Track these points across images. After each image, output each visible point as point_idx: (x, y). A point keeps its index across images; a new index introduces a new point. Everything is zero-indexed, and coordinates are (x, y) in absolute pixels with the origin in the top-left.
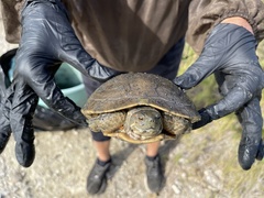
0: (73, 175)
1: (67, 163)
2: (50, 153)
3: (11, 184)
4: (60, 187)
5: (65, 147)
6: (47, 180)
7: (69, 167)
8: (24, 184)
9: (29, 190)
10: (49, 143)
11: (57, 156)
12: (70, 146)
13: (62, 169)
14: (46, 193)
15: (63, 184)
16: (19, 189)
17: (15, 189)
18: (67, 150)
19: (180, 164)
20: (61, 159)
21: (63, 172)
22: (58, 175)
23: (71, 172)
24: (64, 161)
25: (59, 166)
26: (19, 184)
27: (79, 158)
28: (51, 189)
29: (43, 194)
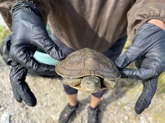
0: (55, 107)
1: (52, 99)
2: (42, 91)
3: (16, 108)
4: (46, 114)
5: (52, 89)
6: (39, 108)
7: (53, 102)
8: (24, 109)
9: (27, 113)
10: (41, 85)
11: (46, 94)
12: (55, 88)
13: (49, 102)
14: (37, 116)
15: (48, 113)
16: (21, 112)
17: (18, 112)
18: (52, 91)
19: (125, 110)
20: (48, 96)
21: (49, 105)
22: (46, 106)
23: (54, 105)
24: (50, 98)
25: (47, 101)
26: (21, 109)
27: (59, 97)
28: (41, 114)
29: (35, 117)
